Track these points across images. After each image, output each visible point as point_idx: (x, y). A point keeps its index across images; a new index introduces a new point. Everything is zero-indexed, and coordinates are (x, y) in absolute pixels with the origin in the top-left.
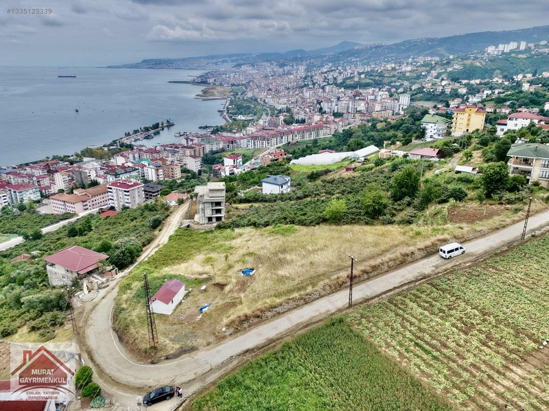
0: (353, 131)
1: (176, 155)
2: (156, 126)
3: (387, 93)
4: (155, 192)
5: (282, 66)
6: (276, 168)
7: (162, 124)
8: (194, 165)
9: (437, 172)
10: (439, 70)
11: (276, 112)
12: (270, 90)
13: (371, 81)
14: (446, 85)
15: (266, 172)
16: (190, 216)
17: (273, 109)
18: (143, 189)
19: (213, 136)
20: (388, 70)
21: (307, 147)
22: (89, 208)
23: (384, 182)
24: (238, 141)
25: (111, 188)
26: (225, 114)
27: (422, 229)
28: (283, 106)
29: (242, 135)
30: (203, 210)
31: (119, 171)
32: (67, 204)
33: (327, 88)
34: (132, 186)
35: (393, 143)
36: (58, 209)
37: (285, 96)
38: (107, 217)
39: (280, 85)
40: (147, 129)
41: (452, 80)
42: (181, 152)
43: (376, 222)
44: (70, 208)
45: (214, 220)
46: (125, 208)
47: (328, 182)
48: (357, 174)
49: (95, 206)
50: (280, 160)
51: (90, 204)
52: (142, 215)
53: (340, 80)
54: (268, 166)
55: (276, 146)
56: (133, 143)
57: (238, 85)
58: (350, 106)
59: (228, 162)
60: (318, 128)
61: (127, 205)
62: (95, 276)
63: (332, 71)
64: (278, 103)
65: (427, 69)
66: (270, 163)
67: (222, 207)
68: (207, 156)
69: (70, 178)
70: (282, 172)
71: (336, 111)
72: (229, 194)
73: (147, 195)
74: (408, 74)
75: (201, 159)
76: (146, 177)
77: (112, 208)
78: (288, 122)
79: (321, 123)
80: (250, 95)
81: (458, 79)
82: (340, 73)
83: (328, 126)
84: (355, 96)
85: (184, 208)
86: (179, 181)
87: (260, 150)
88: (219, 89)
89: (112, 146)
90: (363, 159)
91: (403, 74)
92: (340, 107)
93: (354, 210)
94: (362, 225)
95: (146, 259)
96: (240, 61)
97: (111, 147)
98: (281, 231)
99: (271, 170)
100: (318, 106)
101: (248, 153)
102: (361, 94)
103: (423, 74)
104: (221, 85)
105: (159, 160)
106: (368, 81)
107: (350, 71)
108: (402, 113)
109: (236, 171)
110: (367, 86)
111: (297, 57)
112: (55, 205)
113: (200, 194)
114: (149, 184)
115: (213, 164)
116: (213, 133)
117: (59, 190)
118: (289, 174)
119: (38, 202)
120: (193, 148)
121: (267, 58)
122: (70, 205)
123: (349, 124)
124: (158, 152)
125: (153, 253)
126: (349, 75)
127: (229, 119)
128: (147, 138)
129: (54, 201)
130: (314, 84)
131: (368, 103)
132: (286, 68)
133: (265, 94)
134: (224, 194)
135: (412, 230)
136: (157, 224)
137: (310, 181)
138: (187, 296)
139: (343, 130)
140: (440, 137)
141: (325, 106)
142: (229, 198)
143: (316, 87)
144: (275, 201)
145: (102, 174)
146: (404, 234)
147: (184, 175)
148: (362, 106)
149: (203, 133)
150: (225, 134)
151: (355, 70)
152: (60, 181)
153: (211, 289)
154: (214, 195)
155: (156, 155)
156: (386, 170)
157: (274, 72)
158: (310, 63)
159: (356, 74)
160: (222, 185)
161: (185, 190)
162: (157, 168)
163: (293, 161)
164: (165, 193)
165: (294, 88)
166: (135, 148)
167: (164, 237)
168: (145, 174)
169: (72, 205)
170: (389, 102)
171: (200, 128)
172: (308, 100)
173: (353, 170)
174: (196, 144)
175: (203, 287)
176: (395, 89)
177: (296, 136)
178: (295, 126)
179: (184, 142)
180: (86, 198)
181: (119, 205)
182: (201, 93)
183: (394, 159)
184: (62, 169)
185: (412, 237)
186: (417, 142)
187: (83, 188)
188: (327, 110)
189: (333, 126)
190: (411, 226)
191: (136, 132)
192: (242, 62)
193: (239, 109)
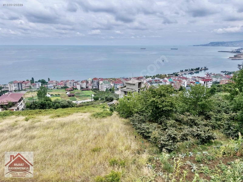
2: (198, 69)
7: (202, 68)
26: (241, 66)
40: (192, 70)
97: (170, 75)
128: (190, 73)
171: (221, 72)
191: (186, 70)
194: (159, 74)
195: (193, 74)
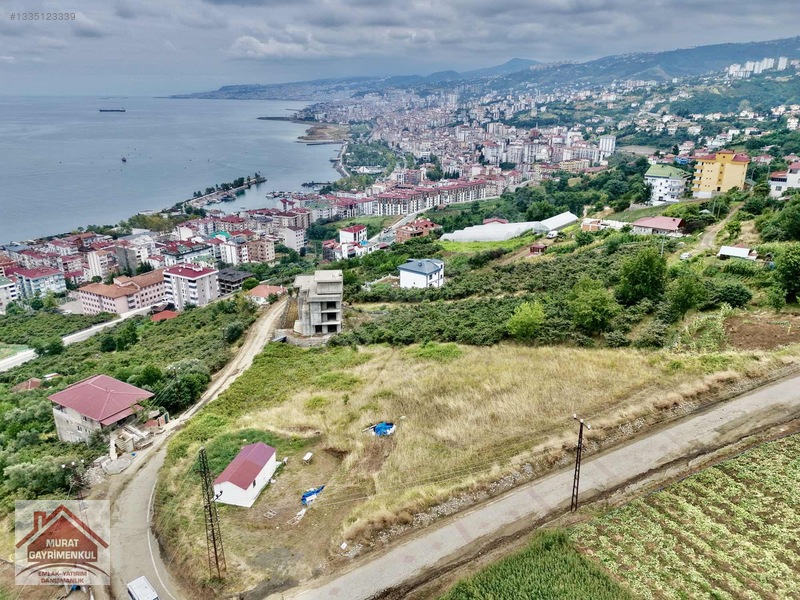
0: (533, 190)
1: (269, 225)
2: (239, 183)
3: (580, 134)
4: (235, 283)
5: (423, 94)
6: (418, 246)
7: (249, 179)
8: (294, 241)
9: (685, 256)
10: (657, 100)
11: (415, 162)
12: (406, 129)
13: (555, 117)
14: (670, 123)
15: (403, 253)
16: (287, 322)
17: (410, 157)
18: (217, 277)
19: (323, 197)
20: (580, 101)
21: (463, 213)
22: (137, 305)
23: (598, 272)
24: (360, 205)
25: (169, 277)
26: (340, 164)
27: (682, 357)
28: (426, 153)
29: (365, 196)
30: (308, 314)
31: (183, 249)
32: (104, 300)
33: (491, 127)
34: (200, 273)
35: (600, 208)
36: (90, 307)
37: (427, 139)
38: (162, 321)
39: (421, 123)
40: (226, 187)
41: (679, 114)
42: (276, 220)
43: (597, 343)
44: (108, 306)
45: (325, 330)
46: (189, 307)
47: (504, 271)
48: (549, 258)
49: (146, 302)
50: (425, 234)
51: (138, 299)
52: (214, 318)
53: (509, 116)
54: (407, 243)
55: (416, 212)
56: (205, 208)
57: (360, 123)
58: (526, 152)
59: (346, 237)
60: (479, 185)
61: (193, 302)
62: (130, 427)
63: (497, 102)
64: (419, 149)
65: (640, 98)
66: (409, 238)
67: (338, 310)
68: (313, 226)
69: (111, 259)
70: (429, 253)
71: (504, 161)
72: (349, 287)
73: (223, 286)
74: (610, 106)
75: (305, 231)
76: (223, 259)
77: (171, 307)
78: (433, 177)
79: (483, 177)
80: (376, 137)
81: (687, 113)
82: (510, 105)
83: (494, 182)
84: (532, 139)
85: (279, 309)
86: (271, 265)
87: (393, 219)
88: (333, 128)
89: (175, 211)
90: (555, 233)
91: (604, 105)
92: (511, 155)
93: (556, 320)
94: (573, 346)
95: (215, 397)
96: (362, 87)
97: (173, 214)
98: (435, 355)
99: (412, 249)
100: (477, 152)
101: (375, 223)
102: (541, 135)
103: (633, 105)
104: (335, 122)
105: (243, 232)
106: (552, 116)
107: (523, 102)
108: (605, 163)
109: (358, 251)
110: (549, 123)
111: (444, 82)
112: (86, 301)
113: (302, 289)
114: (226, 270)
115: (322, 239)
116: (323, 192)
117: (94, 278)
118: (440, 257)
119: (62, 295)
120: (294, 215)
121: (403, 83)
122: (108, 301)
123: (524, 180)
124: (242, 221)
125: (226, 386)
126: (523, 108)
127: (346, 173)
128: (226, 200)
129: (85, 295)
130: (471, 121)
131: (552, 149)
132: (429, 98)
133: (399, 135)
134: (340, 288)
135: (663, 358)
136: (235, 336)
137: (473, 268)
138: (279, 470)
139: (517, 189)
140: (675, 200)
141: (488, 153)
142: (349, 294)
143: (474, 125)
144: (420, 300)
145: (158, 253)
146: (651, 365)
147: (280, 255)
148: (543, 153)
149: (308, 193)
150: (340, 194)
151: (531, 100)
152: (96, 264)
153: (321, 458)
154: (325, 290)
155: (238, 226)
156: (598, 251)
157: (412, 103)
158: (464, 90)
159: (533, 106)
160: (337, 275)
161: (280, 280)
162: (240, 245)
163: (445, 236)
164: (249, 286)
165: (442, 127)
166: (208, 214)
167: (245, 357)
168: (222, 255)
169: (111, 301)
170: (584, 148)
171: (304, 185)
172: (463, 145)
173: (542, 251)
174: (297, 210)
175: (308, 456)
176: (591, 129)
177: (446, 197)
178: (443, 183)
179: (279, 206)
180: (133, 290)
181: (180, 301)
182: (305, 135)
183: (608, 234)
184: (101, 245)
185: (666, 372)
186: (639, 207)
187: (127, 275)
188: (492, 159)
189: (500, 183)
190: (662, 351)
191: (210, 191)
192: (366, 89)
193: (360, 158)
194: (136, 217)
195: (234, 199)
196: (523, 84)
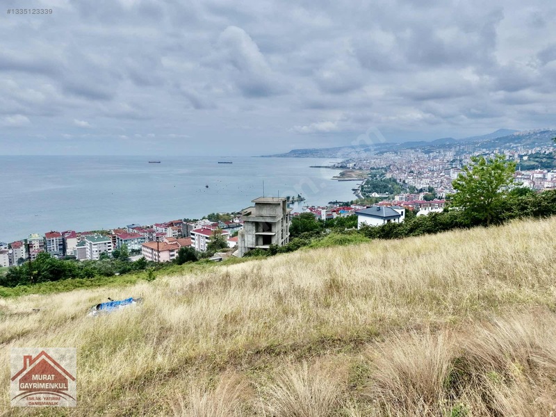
2: (288, 199)
5: (427, 152)
7: (293, 198)
11: (416, 191)
12: (412, 172)
13: (537, 163)
17: (413, 189)
26: (359, 192)
28: (425, 186)
37: (427, 178)
39: (424, 168)
57: (378, 169)
64: (420, 183)
78: (429, 199)
80: (388, 176)
88: (359, 172)
96: (383, 149)
104: (360, 169)
106: (533, 163)
111: (444, 145)
121: (412, 146)
127: (362, 196)
131: (534, 182)
132: (431, 154)
133: (406, 175)
148: (525, 185)
151: (514, 153)
157: (418, 157)
158: (459, 150)
159: (516, 156)
165: (439, 171)
171: (330, 203)
182: (339, 176)
192: (386, 150)
193: (374, 188)
194: (214, 214)
196: (508, 144)
